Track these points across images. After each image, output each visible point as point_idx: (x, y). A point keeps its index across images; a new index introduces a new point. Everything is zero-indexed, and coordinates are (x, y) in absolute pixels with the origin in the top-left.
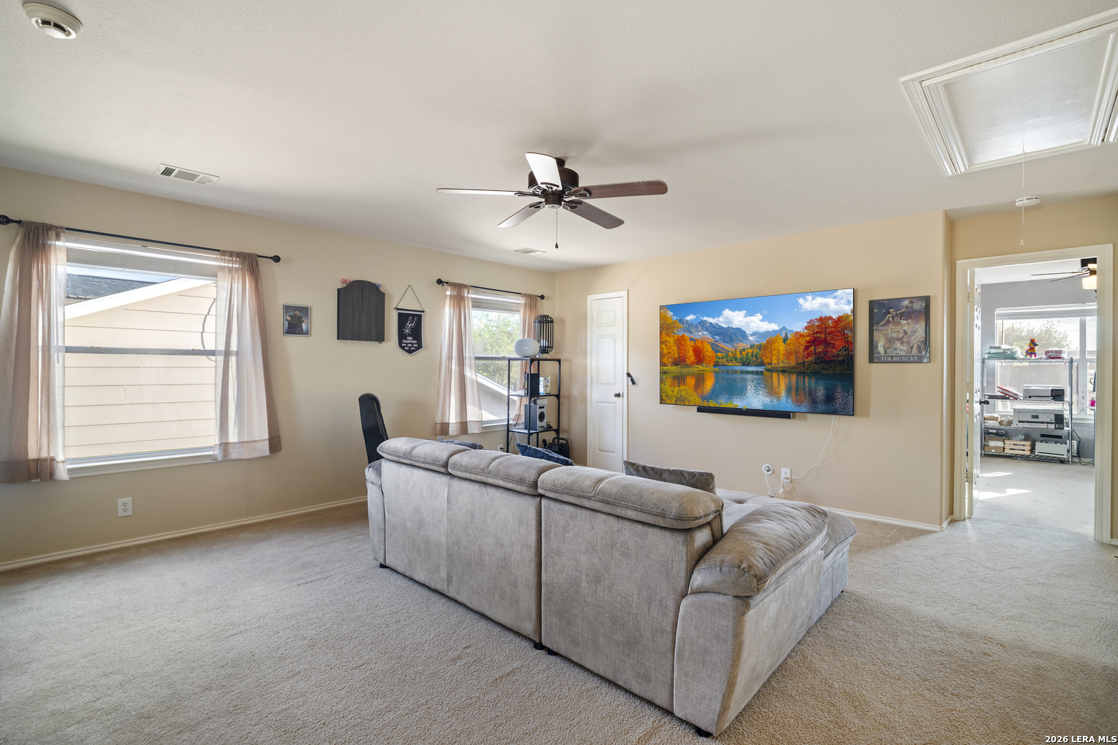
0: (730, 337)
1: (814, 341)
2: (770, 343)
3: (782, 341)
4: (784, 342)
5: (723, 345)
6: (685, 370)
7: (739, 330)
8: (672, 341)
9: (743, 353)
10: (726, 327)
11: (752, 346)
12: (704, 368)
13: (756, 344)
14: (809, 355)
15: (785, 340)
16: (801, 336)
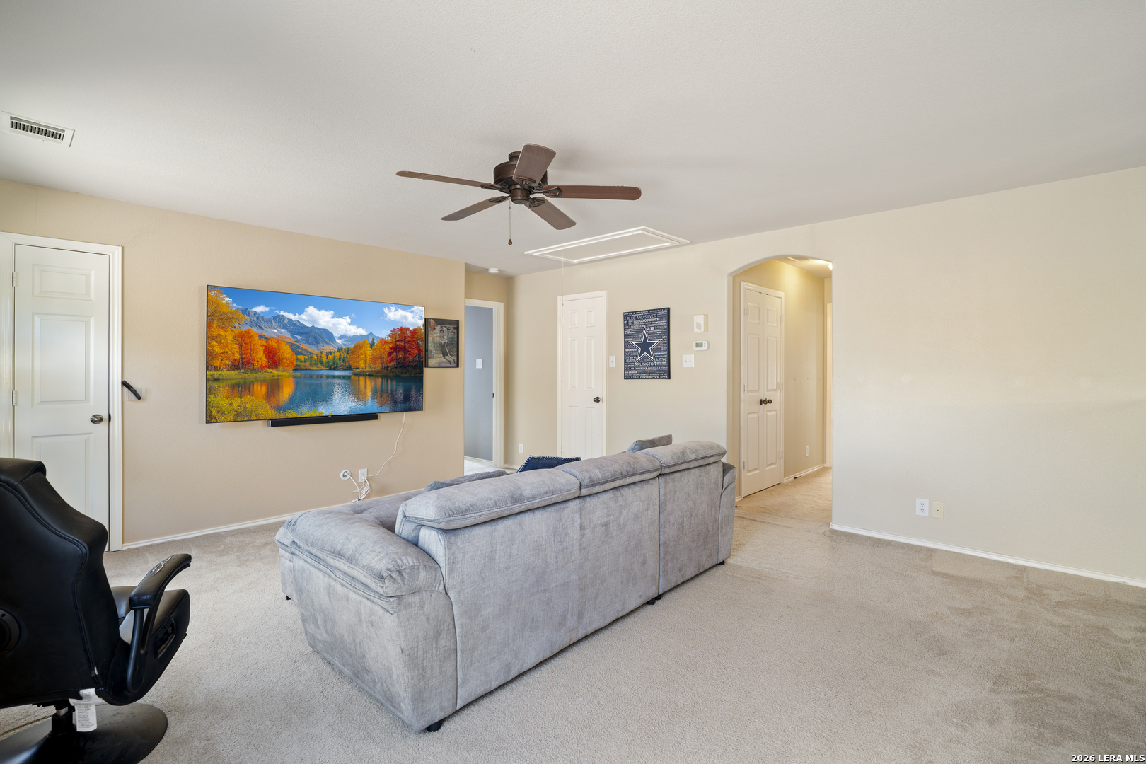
0: (315, 338)
1: (396, 348)
2: (358, 347)
3: (369, 346)
4: (371, 347)
5: (306, 346)
6: (251, 376)
7: (325, 331)
8: (230, 338)
9: (330, 356)
10: (310, 326)
11: (340, 350)
12: (280, 373)
13: (344, 347)
14: (392, 360)
15: (372, 345)
16: (386, 342)
